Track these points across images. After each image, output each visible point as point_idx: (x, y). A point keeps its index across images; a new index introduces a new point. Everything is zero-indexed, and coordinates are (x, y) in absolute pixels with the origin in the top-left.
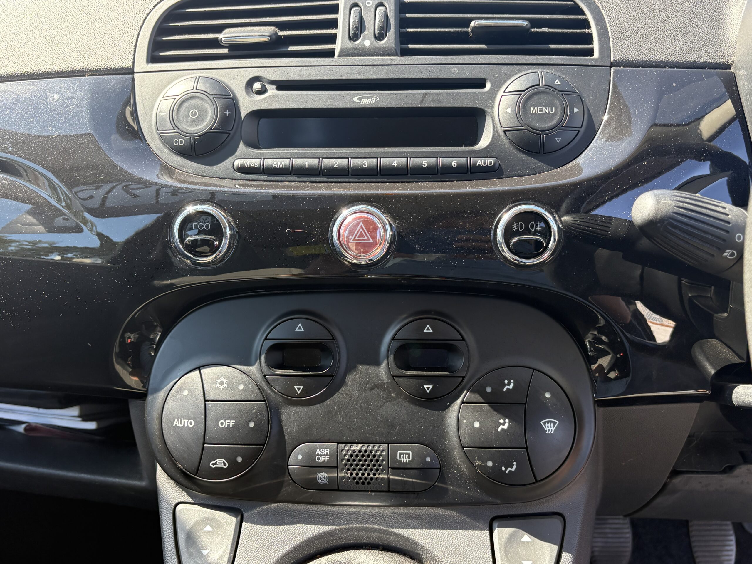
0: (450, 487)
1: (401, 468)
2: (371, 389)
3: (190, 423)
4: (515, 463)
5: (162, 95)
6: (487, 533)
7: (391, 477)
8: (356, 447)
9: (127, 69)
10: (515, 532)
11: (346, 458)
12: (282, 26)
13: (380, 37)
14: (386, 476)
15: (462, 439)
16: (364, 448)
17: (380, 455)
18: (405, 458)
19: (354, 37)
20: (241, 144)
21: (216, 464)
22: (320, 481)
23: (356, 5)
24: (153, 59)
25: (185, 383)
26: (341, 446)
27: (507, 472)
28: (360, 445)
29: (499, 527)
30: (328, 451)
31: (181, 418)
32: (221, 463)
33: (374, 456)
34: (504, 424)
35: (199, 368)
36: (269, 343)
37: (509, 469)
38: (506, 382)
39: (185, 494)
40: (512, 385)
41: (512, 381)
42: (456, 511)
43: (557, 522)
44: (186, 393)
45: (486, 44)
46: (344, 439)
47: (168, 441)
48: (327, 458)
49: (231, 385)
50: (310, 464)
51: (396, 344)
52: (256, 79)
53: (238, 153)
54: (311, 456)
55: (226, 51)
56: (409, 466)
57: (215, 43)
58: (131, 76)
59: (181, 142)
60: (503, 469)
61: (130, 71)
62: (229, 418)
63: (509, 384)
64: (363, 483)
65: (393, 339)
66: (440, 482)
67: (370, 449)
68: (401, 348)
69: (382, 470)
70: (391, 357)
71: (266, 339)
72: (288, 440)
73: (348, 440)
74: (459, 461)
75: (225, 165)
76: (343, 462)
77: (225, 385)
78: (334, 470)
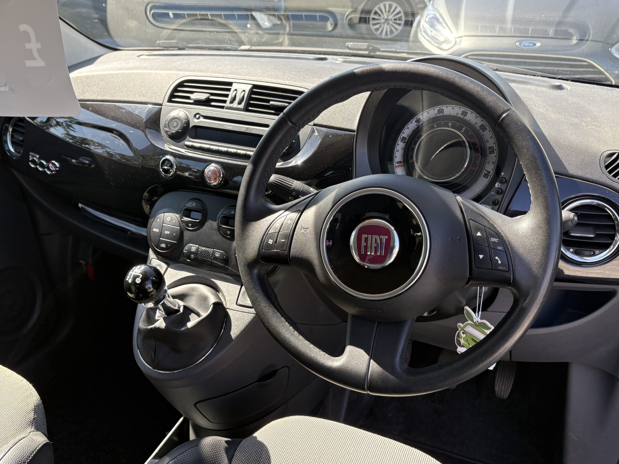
0: (230, 268)
1: (216, 258)
2: (212, 230)
3: (157, 230)
5: (169, 115)
6: (240, 287)
7: (213, 261)
8: (204, 248)
9: (161, 104)
11: (200, 251)
12: (212, 94)
13: (240, 103)
14: (211, 260)
16: (206, 249)
17: (210, 253)
18: (217, 255)
19: (232, 102)
20: (188, 136)
21: (162, 245)
22: (191, 258)
23: (236, 90)
24: (170, 101)
25: (159, 217)
26: (200, 247)
28: (205, 248)
30: (195, 248)
31: (156, 228)
32: (163, 245)
33: (209, 252)
35: (164, 213)
36: (185, 208)
39: (155, 256)
42: (231, 277)
44: (158, 220)
45: (275, 111)
46: (201, 245)
47: (151, 236)
48: (194, 250)
49: (171, 220)
50: (189, 251)
51: (222, 215)
52: (198, 114)
53: (186, 139)
54: (190, 248)
55: (192, 101)
56: (218, 258)
57: (188, 98)
58: (161, 107)
59: (169, 133)
61: (161, 105)
62: (168, 231)
64: (204, 261)
65: (222, 214)
66: (227, 266)
67: (208, 250)
68: (223, 217)
69: (210, 258)
70: (220, 219)
71: (184, 206)
72: (185, 242)
73: (202, 245)
74: (234, 260)
75: (182, 143)
76: (199, 253)
77: (169, 220)
78: (196, 255)
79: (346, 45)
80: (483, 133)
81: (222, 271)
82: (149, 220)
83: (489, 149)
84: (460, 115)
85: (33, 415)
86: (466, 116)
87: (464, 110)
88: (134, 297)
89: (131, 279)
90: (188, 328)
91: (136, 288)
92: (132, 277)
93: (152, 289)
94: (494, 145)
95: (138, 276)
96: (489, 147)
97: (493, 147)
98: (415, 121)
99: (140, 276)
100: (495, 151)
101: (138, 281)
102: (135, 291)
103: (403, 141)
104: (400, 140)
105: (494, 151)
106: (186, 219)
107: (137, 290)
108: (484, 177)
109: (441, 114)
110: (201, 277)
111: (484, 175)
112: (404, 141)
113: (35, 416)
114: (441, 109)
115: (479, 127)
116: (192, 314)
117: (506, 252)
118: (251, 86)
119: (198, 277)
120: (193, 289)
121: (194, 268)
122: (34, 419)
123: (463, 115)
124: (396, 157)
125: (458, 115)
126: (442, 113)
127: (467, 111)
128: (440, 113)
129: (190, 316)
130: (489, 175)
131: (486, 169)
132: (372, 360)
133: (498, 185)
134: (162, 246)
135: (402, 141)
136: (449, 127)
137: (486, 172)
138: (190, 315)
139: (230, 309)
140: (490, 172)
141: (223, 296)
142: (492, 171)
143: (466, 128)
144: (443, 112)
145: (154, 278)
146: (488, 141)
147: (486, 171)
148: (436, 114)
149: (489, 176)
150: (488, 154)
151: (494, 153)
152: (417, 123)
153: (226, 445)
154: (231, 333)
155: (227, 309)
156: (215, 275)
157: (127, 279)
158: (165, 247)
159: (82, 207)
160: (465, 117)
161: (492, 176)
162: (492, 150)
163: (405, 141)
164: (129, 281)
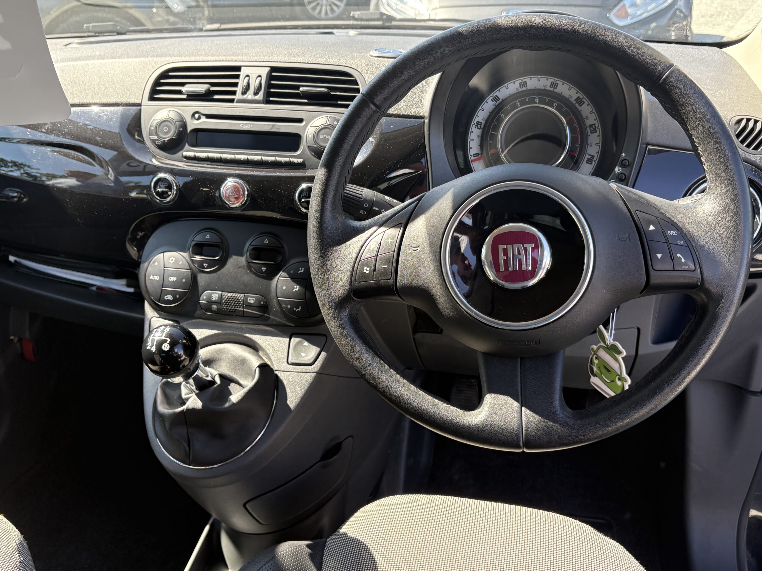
0: (271, 317)
1: (249, 306)
2: (239, 268)
3: (157, 278)
4: (300, 307)
5: (153, 118)
6: (287, 339)
7: (245, 310)
8: (230, 295)
9: (138, 104)
10: (300, 341)
11: (225, 299)
12: (213, 85)
13: (256, 93)
14: (242, 309)
15: (278, 294)
16: (233, 296)
17: (240, 299)
18: (251, 301)
19: (244, 93)
20: (187, 144)
21: (167, 297)
22: (213, 309)
23: (248, 76)
24: (152, 98)
25: (155, 259)
26: (224, 293)
27: (297, 311)
28: (232, 294)
29: (295, 337)
30: (217, 295)
31: (154, 275)
32: (169, 297)
33: (238, 299)
34: (296, 288)
35: (163, 252)
36: (194, 243)
37: (297, 310)
38: (300, 269)
39: (155, 313)
40: (303, 270)
41: (303, 269)
42: (274, 328)
43: (323, 339)
44: (156, 264)
45: (307, 100)
46: (225, 291)
47: (148, 287)
48: (217, 299)
49: (177, 261)
50: (209, 301)
51: (251, 247)
52: (197, 112)
53: (185, 149)
54: (210, 296)
55: (185, 96)
56: (252, 305)
57: (180, 92)
58: (139, 108)
59: (159, 142)
60: (295, 309)
61: (140, 105)
62: (174, 277)
63: (301, 270)
64: (232, 312)
65: (250, 245)
66: (267, 314)
67: (236, 296)
68: (253, 249)
69: (241, 306)
70: (248, 253)
71: (193, 241)
72: (200, 289)
73: (227, 291)
74: (276, 305)
75: (179, 154)
76: (224, 301)
77: (173, 261)
78: (220, 304)
79: (351, 15)
80: (580, 108)
81: (259, 322)
82: (141, 266)
83: (590, 127)
84: (548, 88)
85: (18, 558)
86: (556, 88)
87: (553, 81)
88: (159, 370)
89: (154, 347)
90: (234, 404)
91: (162, 357)
92: (155, 344)
93: (184, 357)
94: (596, 122)
95: (165, 341)
96: (590, 125)
97: (594, 124)
98: (492, 100)
99: (167, 340)
100: (598, 130)
101: (166, 347)
102: (161, 362)
103: (478, 126)
104: (474, 126)
105: (596, 129)
106: (199, 258)
107: (162, 361)
108: (587, 163)
109: (524, 89)
110: (230, 334)
111: (587, 161)
112: (479, 127)
113: (21, 559)
114: (524, 82)
115: (575, 100)
116: (232, 384)
117: (688, 247)
118: (269, 69)
119: (225, 334)
120: (220, 351)
121: (217, 323)
122: (20, 562)
123: (552, 87)
124: (471, 148)
125: (546, 88)
126: (525, 87)
127: (557, 82)
128: (523, 87)
129: (229, 387)
130: (592, 160)
131: (589, 153)
132: (523, 409)
133: (619, 170)
134: (166, 299)
135: (477, 127)
136: (536, 103)
137: (589, 157)
138: (229, 385)
139: (280, 371)
140: (594, 156)
141: (266, 354)
142: (596, 155)
143: (558, 104)
144: (527, 86)
145: (184, 341)
146: (587, 117)
147: (589, 155)
148: (517, 89)
149: (593, 162)
150: (589, 133)
151: (596, 132)
152: (495, 102)
153: (309, 550)
154: (288, 402)
155: (276, 371)
156: (250, 329)
157: (148, 348)
158: (171, 299)
159: (15, 261)
160: (555, 90)
161: (597, 161)
162: (593, 128)
163: (480, 127)
164: (152, 349)
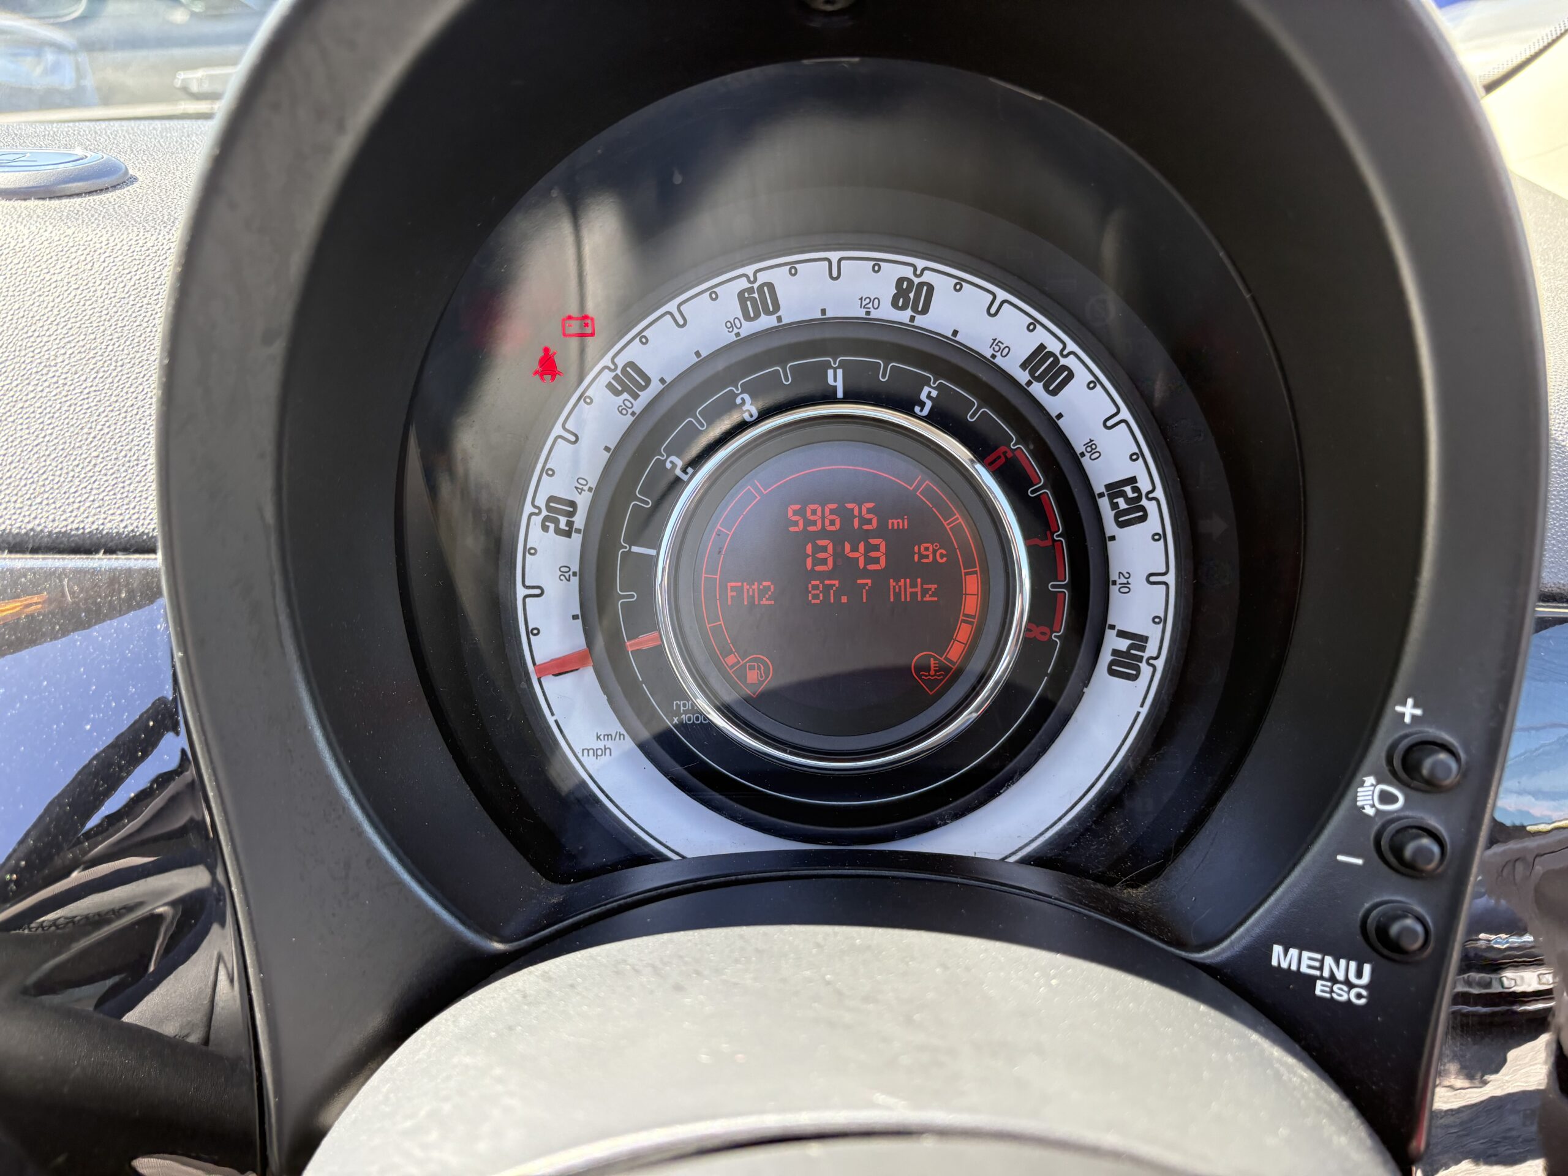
80: (1052, 404)
83: (1112, 497)
84: (886, 312)
86: (925, 310)
87: (908, 272)
94: (1137, 470)
96: (1109, 487)
97: (1132, 480)
98: (610, 386)
100: (1151, 507)
103: (556, 522)
104: (537, 521)
105: (1144, 502)
108: (1112, 672)
109: (766, 322)
111: (1112, 663)
112: (563, 525)
114: (761, 287)
115: (1024, 366)
123: (904, 308)
124: (536, 632)
125: (874, 314)
126: (768, 313)
127: (928, 277)
128: (757, 316)
130: (1140, 659)
131: (1120, 626)
133: (1386, 798)
135: (552, 526)
136: (829, 397)
137: (1123, 644)
140: (1145, 639)
142: (1153, 633)
143: (939, 388)
144: (777, 307)
146: (1091, 445)
147: (1122, 634)
148: (731, 326)
149: (1143, 666)
150: (1110, 526)
151: (1143, 518)
152: (625, 395)
160: (921, 321)
161: (1160, 664)
162: (1128, 501)
163: (570, 524)
